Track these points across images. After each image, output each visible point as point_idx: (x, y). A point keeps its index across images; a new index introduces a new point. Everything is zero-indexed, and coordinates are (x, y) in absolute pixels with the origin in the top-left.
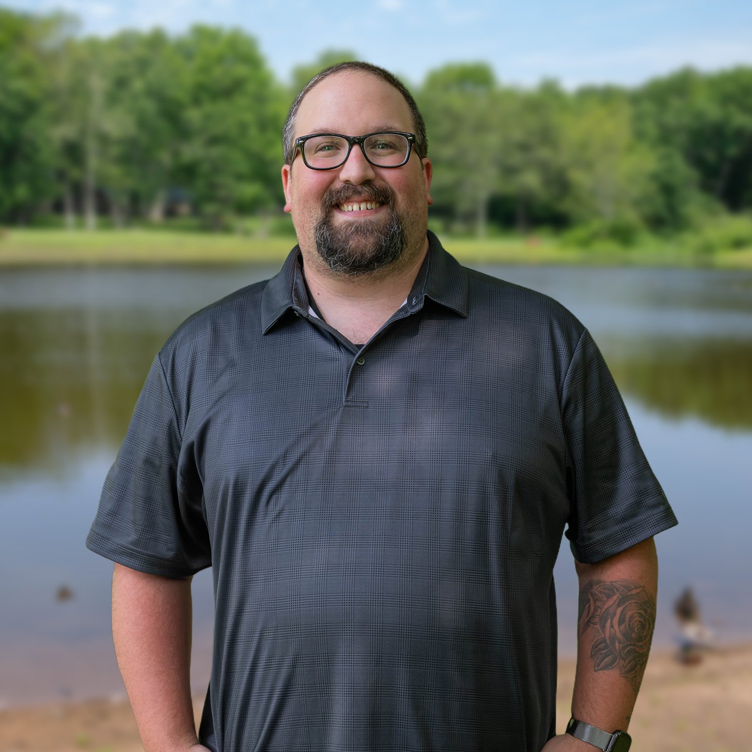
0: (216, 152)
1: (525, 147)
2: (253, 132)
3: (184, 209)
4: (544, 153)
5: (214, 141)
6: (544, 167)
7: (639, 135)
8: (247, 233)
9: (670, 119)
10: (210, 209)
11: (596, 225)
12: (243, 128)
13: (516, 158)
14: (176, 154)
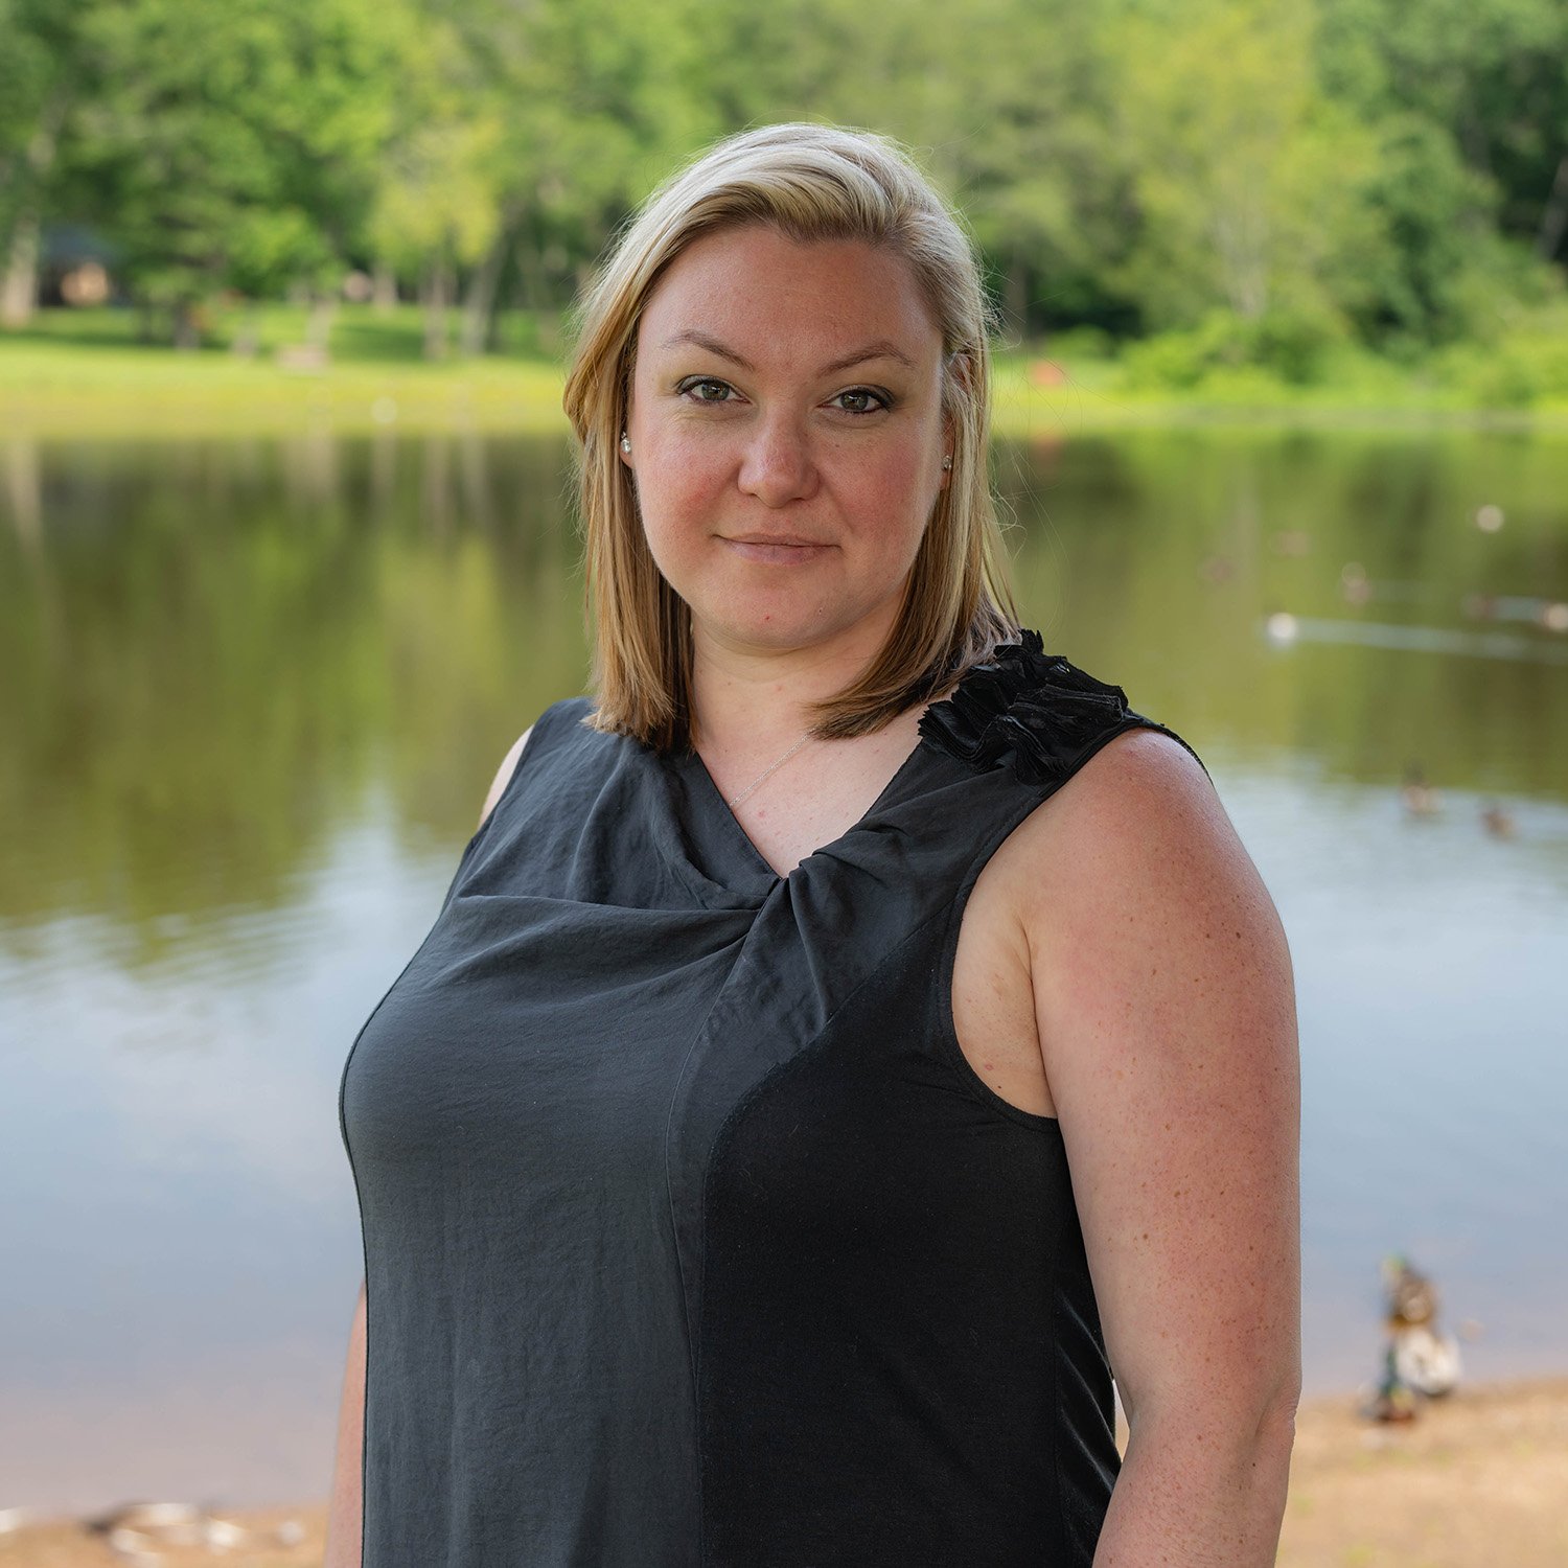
0: (174, 127)
1: (1023, 117)
2: (281, 73)
3: (89, 284)
4: (1079, 131)
5: (170, 99)
6: (1077, 169)
7: (1336, 85)
8: (264, 352)
9: (1417, 40)
10: (163, 286)
11: (1217, 328)
12: (253, 58)
13: (1004, 147)
14: (66, 136)
